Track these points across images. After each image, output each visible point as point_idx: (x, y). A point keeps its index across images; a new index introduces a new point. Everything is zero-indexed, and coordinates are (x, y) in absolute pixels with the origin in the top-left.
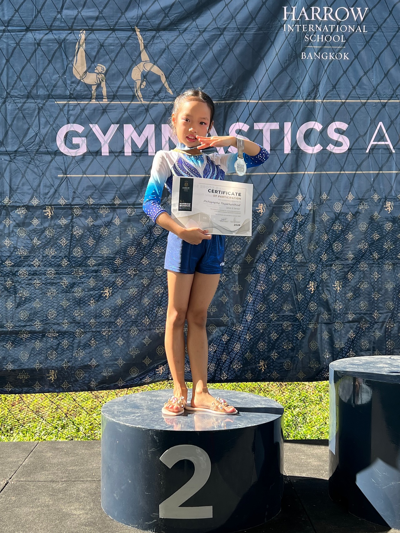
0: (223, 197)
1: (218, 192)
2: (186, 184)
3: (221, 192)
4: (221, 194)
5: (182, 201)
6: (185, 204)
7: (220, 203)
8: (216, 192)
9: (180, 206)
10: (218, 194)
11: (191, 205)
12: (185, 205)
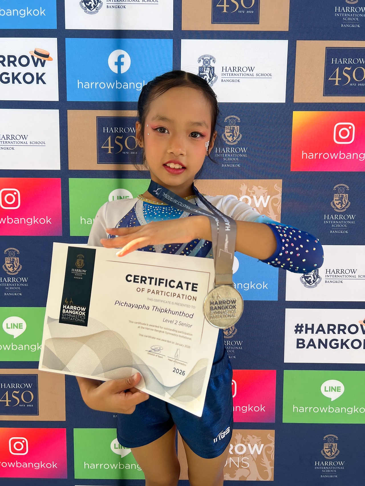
0: (158, 292)
1: (148, 281)
2: (79, 262)
3: (153, 281)
4: (153, 287)
5: (69, 300)
6: (75, 308)
7: (151, 308)
8: (143, 280)
9: (64, 311)
10: (147, 286)
11: (87, 312)
12: (74, 310)
